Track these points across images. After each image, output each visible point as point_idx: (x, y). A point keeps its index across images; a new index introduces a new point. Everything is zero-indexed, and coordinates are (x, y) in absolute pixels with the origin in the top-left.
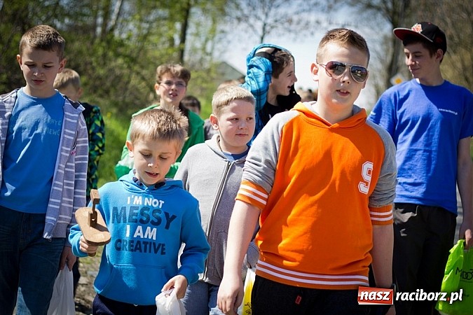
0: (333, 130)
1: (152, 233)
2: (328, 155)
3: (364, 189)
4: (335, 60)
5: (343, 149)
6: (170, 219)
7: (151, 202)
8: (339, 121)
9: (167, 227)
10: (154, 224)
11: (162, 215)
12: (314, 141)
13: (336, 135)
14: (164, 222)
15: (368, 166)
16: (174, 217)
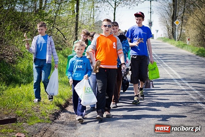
0: (107, 38)
1: (81, 67)
2: (106, 43)
3: (115, 48)
4: (105, 25)
5: (109, 41)
6: (84, 64)
7: (80, 61)
8: (108, 36)
9: (84, 65)
10: (81, 65)
11: (83, 63)
12: (103, 41)
13: (107, 39)
14: (83, 64)
15: (114, 43)
16: (85, 63)
